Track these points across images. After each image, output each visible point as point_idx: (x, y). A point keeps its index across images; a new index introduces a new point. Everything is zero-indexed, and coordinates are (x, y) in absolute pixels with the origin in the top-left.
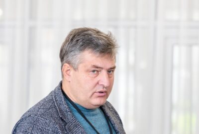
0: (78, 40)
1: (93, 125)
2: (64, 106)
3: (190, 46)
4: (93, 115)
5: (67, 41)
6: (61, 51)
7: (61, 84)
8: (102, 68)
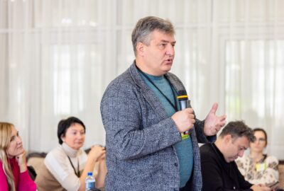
0: (147, 24)
1: (161, 89)
2: (138, 77)
3: (239, 41)
4: (160, 83)
5: (137, 27)
6: (133, 36)
7: (135, 62)
8: (168, 42)
